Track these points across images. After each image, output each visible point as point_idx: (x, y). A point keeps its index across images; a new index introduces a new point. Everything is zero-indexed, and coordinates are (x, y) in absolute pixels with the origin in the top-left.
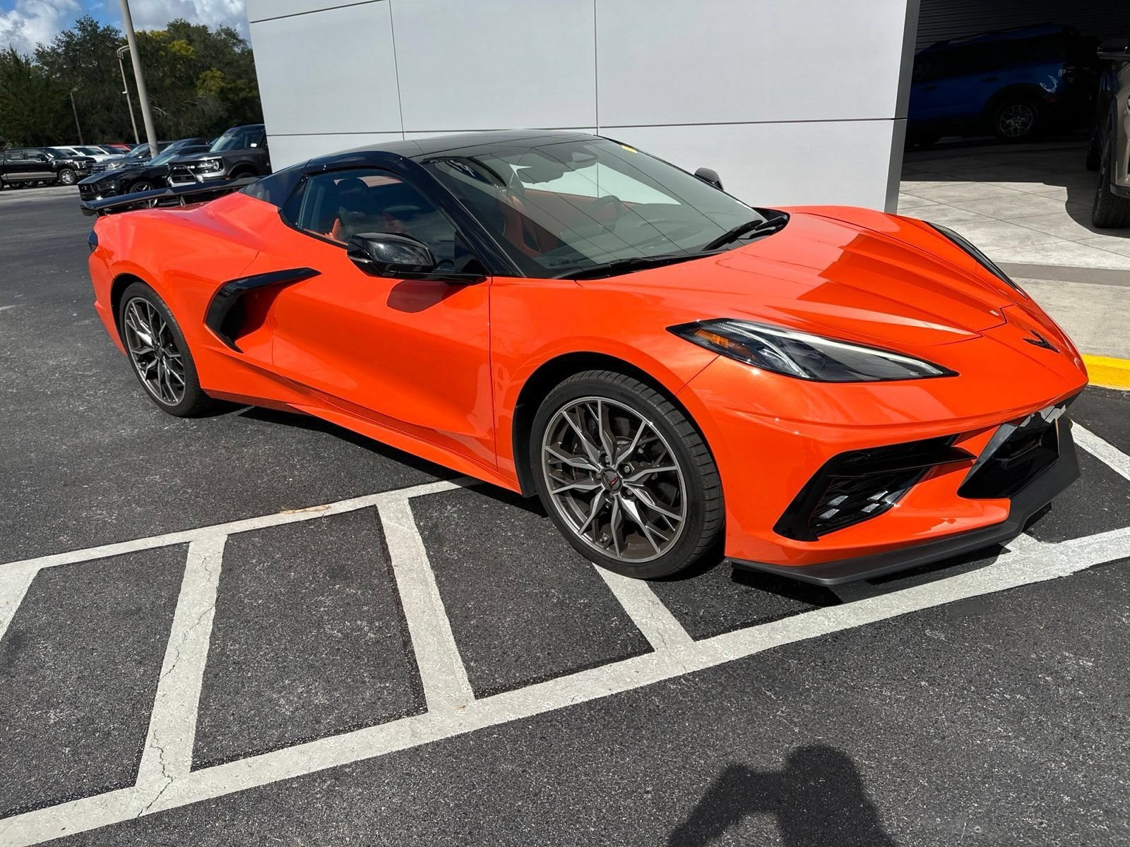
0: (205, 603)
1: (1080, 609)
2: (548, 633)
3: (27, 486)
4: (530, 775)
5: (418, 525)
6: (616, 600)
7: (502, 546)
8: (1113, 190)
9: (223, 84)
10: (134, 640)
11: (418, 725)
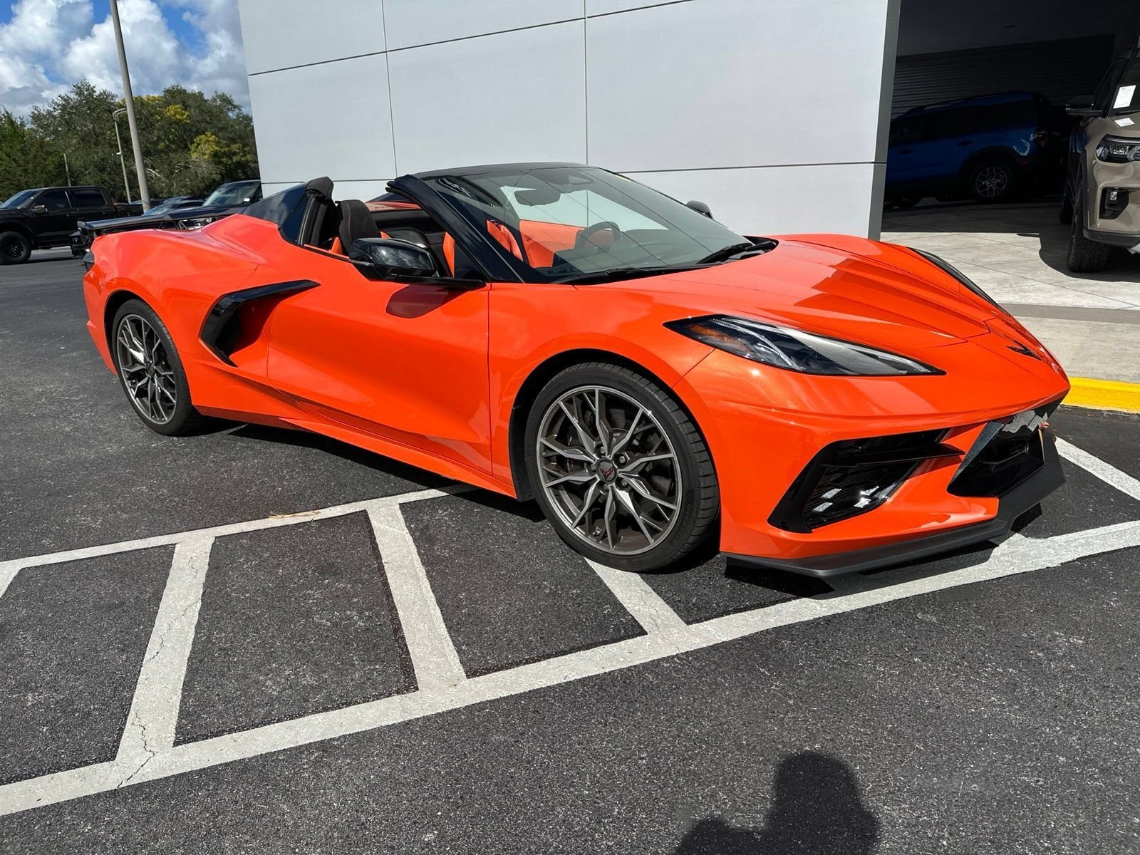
0: (191, 597)
1: (1069, 595)
2: (540, 620)
3: (9, 496)
4: (523, 744)
5: (409, 528)
6: (609, 590)
7: (493, 544)
8: (1086, 234)
9: (217, 148)
10: (116, 631)
11: (409, 702)
